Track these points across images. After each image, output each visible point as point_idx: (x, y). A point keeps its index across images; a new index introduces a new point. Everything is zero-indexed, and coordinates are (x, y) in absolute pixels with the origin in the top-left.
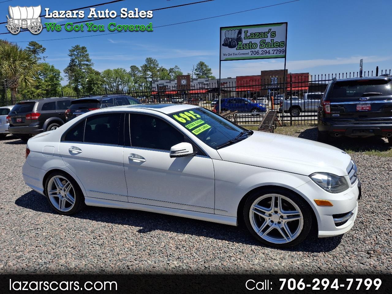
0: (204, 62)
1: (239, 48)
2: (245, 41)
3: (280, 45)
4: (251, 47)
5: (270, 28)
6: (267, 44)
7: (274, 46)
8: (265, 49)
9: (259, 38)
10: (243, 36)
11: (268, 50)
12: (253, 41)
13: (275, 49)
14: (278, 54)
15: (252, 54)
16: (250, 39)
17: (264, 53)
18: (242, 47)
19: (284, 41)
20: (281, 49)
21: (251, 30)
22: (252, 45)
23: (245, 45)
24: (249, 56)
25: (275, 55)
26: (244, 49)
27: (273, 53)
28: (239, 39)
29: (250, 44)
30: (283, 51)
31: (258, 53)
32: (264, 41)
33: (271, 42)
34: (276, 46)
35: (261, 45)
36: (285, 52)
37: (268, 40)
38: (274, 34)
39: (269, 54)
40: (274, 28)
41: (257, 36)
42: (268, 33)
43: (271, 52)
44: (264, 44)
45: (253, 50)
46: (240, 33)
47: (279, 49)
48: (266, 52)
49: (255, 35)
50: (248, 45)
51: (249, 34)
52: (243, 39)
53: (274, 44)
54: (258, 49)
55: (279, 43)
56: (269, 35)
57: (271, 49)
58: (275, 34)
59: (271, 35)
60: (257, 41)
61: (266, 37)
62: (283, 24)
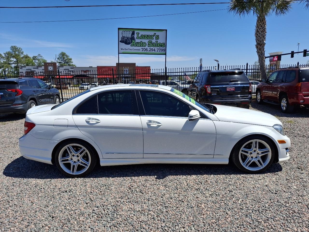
0: (65, 52)
1: (133, 45)
2: (137, 41)
3: (162, 45)
4: (142, 45)
5: (155, 32)
6: (153, 44)
7: (158, 45)
8: (152, 47)
9: (148, 39)
10: (135, 36)
11: (154, 48)
12: (144, 41)
13: (158, 48)
14: (161, 52)
15: (142, 51)
16: (141, 39)
17: (151, 50)
18: (135, 45)
19: (165, 43)
20: (163, 48)
21: (142, 33)
22: (142, 44)
23: (137, 43)
24: (141, 51)
25: (159, 52)
26: (136, 46)
27: (158, 51)
28: (133, 38)
29: (141, 43)
30: (164, 50)
31: (147, 50)
32: (151, 42)
33: (156, 43)
34: (160, 46)
35: (149, 44)
36: (165, 51)
37: (154, 41)
38: (157, 37)
39: (155, 51)
40: (158, 33)
41: (146, 38)
42: (153, 36)
43: (156, 50)
44: (151, 44)
45: (143, 47)
46: (133, 33)
47: (161, 48)
48: (152, 49)
49: (144, 36)
50: (139, 43)
51: (140, 36)
52: (136, 38)
53: (158, 44)
54: (147, 47)
55: (162, 44)
56: (154, 38)
57: (156, 48)
58: (159, 37)
59: (156, 38)
60: (146, 41)
61: (152, 38)
62: (164, 31)
